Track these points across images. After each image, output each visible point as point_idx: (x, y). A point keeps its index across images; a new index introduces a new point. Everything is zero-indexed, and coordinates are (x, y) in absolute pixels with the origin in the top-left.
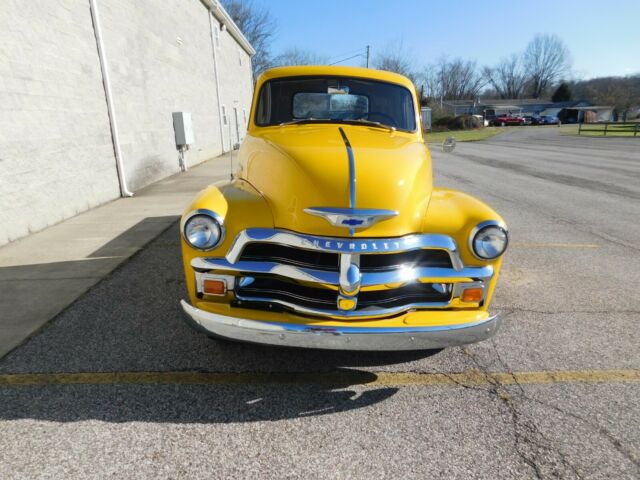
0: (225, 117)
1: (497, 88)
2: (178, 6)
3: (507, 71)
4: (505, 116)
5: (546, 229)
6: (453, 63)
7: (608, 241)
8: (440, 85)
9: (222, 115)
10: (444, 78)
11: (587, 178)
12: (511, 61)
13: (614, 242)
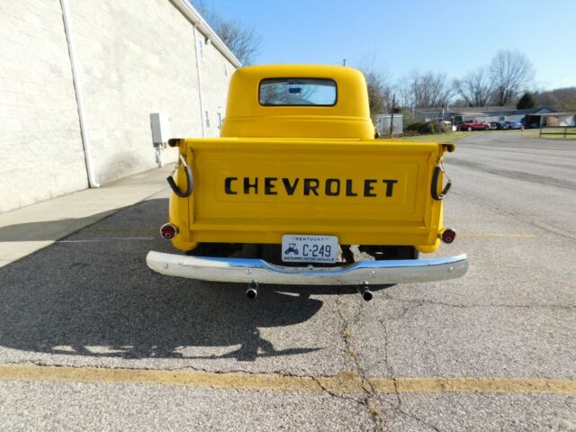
0: (208, 121)
1: (466, 98)
2: (160, 20)
3: (475, 83)
4: (472, 122)
5: (486, 219)
6: (425, 76)
7: (548, 231)
8: (413, 95)
9: (204, 119)
10: (416, 89)
11: (541, 174)
12: (477, 74)
13: (555, 233)
